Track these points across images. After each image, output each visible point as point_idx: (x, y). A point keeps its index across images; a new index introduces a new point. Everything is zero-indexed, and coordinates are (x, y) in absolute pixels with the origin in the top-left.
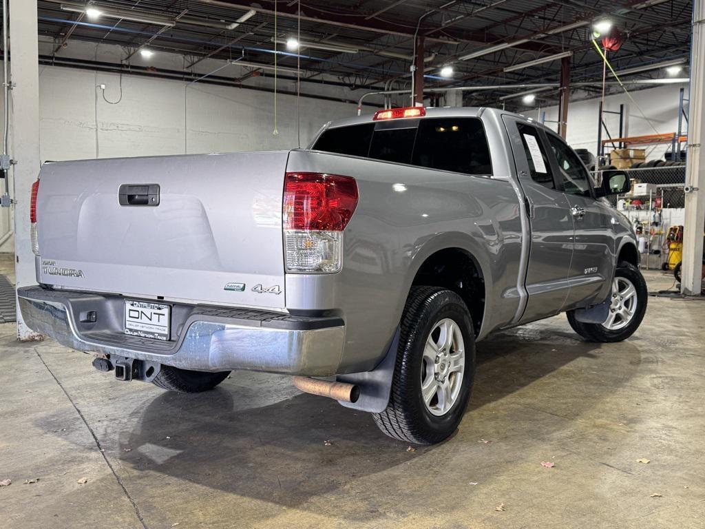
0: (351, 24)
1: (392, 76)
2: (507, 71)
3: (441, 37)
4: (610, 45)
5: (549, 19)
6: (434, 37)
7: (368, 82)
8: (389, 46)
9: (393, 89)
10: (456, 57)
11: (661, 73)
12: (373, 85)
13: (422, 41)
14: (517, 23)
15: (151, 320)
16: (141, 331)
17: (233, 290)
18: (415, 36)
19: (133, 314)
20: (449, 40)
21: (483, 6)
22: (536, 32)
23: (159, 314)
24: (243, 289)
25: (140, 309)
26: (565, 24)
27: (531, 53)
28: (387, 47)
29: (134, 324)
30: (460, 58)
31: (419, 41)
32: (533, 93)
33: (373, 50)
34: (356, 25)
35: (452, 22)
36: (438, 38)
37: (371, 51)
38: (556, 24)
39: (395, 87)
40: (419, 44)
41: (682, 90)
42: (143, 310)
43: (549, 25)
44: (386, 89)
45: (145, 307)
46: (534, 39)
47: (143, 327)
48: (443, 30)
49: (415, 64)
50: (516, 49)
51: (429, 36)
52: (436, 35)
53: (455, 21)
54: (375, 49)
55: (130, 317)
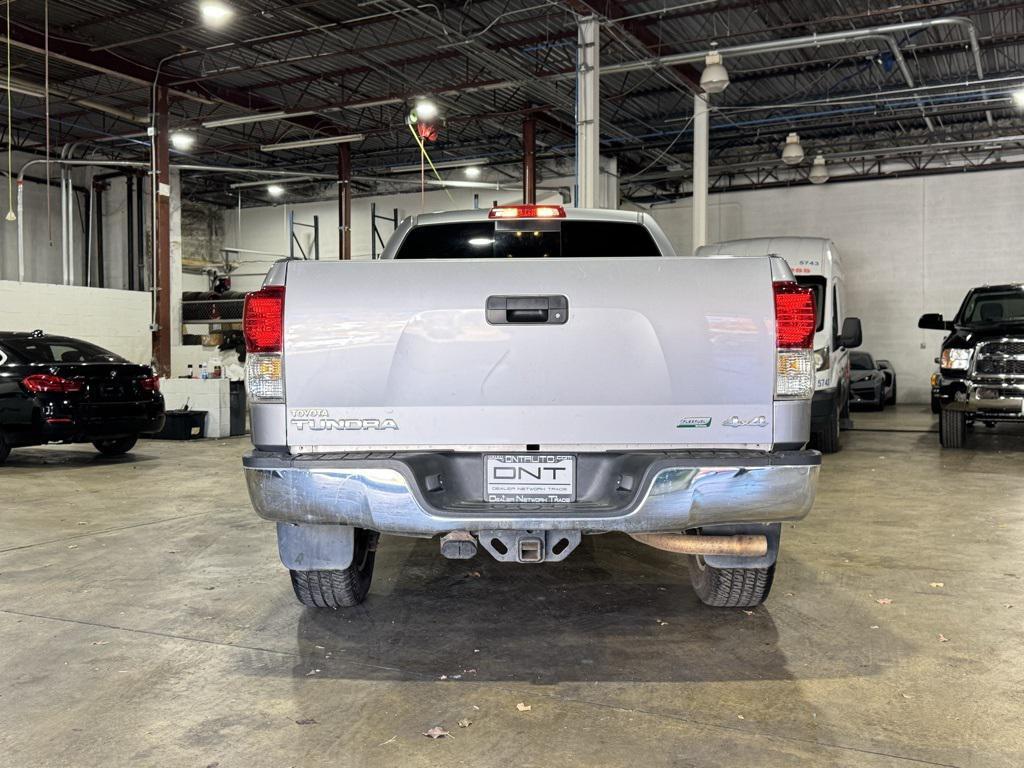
0: (60, 53)
1: (78, 138)
2: (265, 150)
3: (189, 91)
4: (428, 133)
5: (350, 90)
6: (180, 90)
7: (29, 143)
8: (99, 94)
9: (73, 158)
10: (198, 122)
11: (456, 172)
12: (38, 148)
13: (165, 93)
14: (302, 85)
15: (539, 478)
16: (520, 495)
17: (694, 426)
18: (155, 84)
19: (499, 473)
20: (199, 97)
21: (275, 58)
22: (330, 105)
23: (554, 469)
24: (708, 425)
25: (517, 466)
26: (370, 99)
27: (306, 130)
28: (94, 94)
29: (506, 486)
30: (204, 124)
31: (160, 92)
32: (283, 184)
33: (66, 96)
34: (68, 56)
35: (219, 73)
36: (185, 92)
37: (64, 97)
38: (358, 97)
39: (76, 155)
40: (160, 97)
41: (476, 196)
42: (523, 465)
43: (350, 97)
44: (63, 155)
45: (528, 461)
46: (322, 112)
47: (523, 489)
48: (201, 83)
49: (155, 126)
50: (290, 123)
51: (173, 87)
52: (183, 88)
53: (223, 73)
54: (70, 94)
55: (495, 477)
